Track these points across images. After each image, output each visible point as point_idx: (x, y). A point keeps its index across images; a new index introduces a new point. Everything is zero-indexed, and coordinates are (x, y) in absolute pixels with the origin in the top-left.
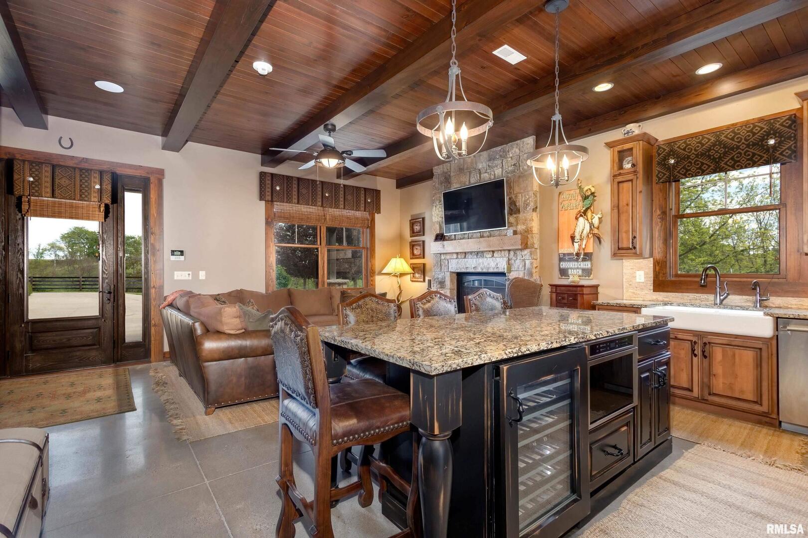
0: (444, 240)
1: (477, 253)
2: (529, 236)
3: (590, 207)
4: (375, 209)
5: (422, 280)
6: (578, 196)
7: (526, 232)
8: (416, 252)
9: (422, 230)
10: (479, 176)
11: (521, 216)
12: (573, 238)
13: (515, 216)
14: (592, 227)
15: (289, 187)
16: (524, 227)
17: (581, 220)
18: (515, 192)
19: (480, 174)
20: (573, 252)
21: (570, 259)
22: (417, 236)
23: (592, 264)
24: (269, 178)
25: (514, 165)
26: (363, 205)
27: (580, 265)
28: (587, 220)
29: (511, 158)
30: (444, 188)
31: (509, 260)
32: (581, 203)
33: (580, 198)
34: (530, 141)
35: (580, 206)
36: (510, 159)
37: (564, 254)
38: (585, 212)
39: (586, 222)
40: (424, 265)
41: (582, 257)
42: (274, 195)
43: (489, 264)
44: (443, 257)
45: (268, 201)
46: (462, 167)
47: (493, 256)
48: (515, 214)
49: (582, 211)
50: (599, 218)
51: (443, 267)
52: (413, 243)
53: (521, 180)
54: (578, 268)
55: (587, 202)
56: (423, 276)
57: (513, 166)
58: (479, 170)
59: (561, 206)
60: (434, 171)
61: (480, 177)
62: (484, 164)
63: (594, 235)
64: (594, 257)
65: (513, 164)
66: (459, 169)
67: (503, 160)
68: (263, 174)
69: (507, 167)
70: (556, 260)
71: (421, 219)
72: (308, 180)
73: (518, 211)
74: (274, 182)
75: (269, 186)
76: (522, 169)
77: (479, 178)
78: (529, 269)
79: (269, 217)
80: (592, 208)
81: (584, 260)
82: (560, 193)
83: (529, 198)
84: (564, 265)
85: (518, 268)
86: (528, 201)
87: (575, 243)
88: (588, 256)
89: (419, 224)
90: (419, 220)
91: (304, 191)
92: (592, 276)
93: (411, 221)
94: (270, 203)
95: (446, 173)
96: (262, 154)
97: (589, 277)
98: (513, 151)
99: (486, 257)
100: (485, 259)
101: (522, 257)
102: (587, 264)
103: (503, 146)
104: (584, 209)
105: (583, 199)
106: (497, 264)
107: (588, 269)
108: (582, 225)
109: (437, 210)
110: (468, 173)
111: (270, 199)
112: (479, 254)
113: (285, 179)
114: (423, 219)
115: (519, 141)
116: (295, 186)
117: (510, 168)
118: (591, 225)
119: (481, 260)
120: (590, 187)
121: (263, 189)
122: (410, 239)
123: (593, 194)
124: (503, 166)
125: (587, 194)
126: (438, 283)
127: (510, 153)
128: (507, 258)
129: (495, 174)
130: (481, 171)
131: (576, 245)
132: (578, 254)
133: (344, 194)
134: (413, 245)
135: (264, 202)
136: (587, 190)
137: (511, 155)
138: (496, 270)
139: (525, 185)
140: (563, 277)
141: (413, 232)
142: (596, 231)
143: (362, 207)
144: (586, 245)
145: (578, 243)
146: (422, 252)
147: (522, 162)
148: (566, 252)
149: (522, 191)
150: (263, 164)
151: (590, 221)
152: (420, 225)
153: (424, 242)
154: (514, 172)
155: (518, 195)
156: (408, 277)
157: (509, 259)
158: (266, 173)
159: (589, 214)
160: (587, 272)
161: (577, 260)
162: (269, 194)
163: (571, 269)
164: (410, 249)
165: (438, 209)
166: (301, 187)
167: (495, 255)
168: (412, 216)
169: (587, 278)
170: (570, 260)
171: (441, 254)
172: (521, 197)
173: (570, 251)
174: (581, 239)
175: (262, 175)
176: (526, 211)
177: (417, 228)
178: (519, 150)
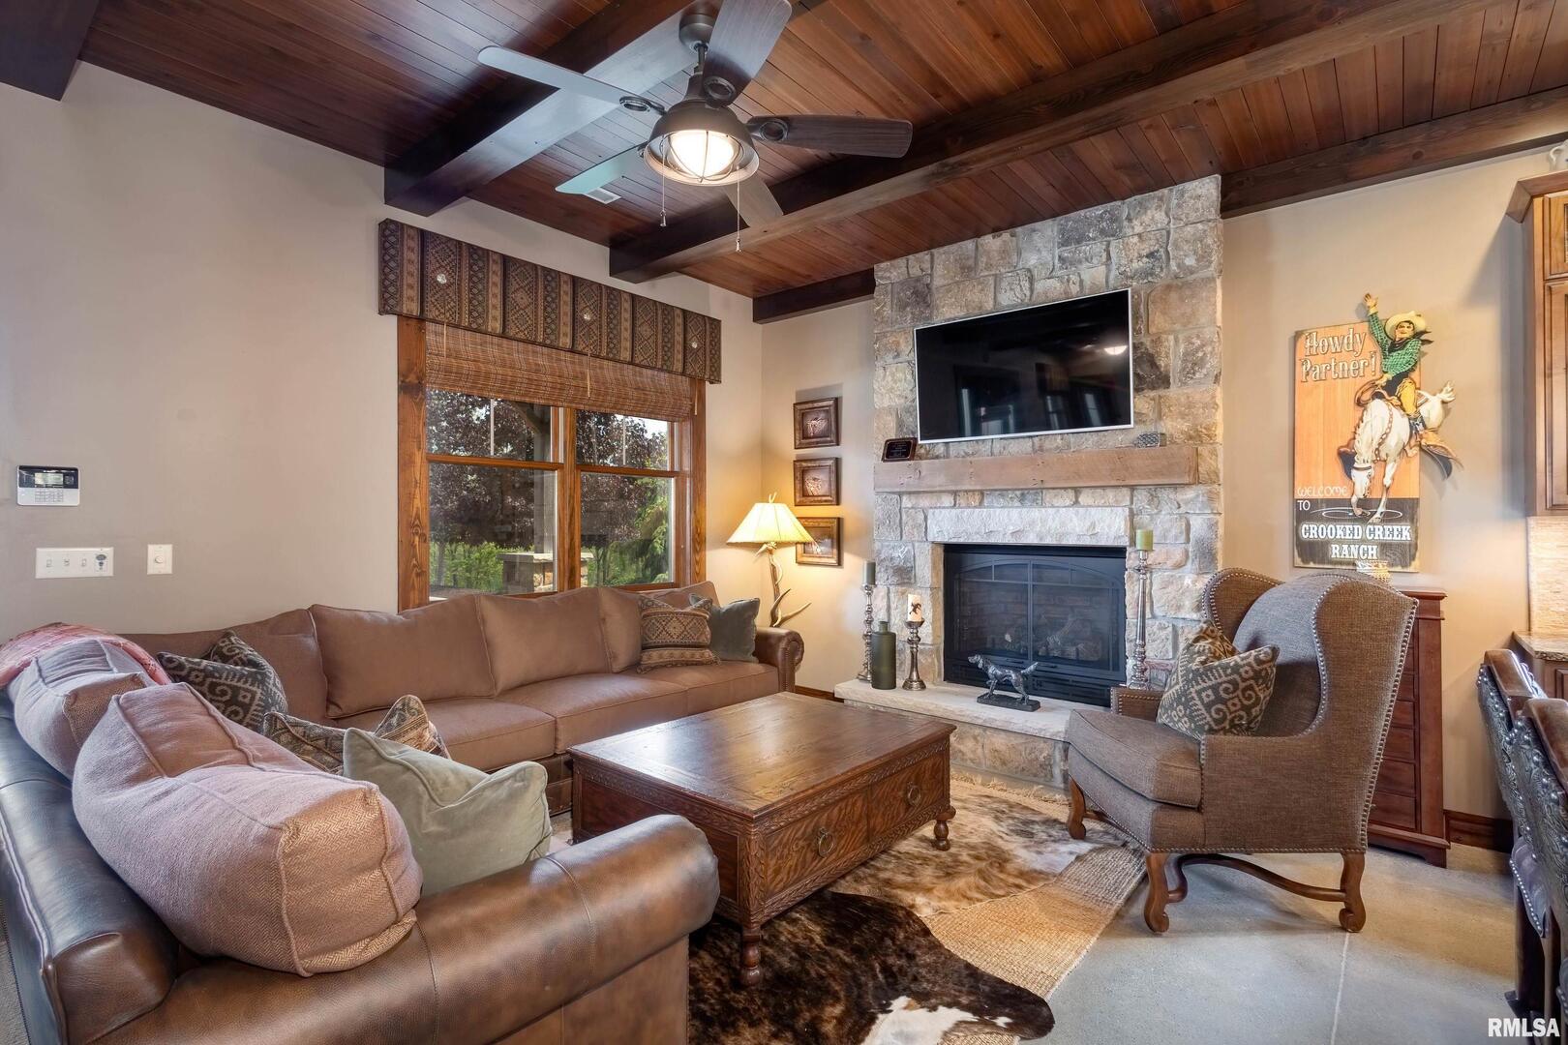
0: (912, 459)
1: (1023, 494)
2: (1204, 450)
3: (1412, 370)
4: (708, 368)
5: (834, 561)
6: (1362, 342)
7: (1191, 438)
8: (812, 487)
9: (833, 428)
10: (1027, 285)
11: (1174, 392)
12: (1347, 459)
13: (1152, 394)
14: (1420, 428)
15: (477, 281)
16: (1185, 426)
17: (1378, 409)
18: (1153, 330)
19: (1031, 280)
20: (1346, 496)
21: (1335, 514)
22: (816, 445)
23: (1415, 532)
24: (415, 244)
25: (1151, 255)
26: (680, 357)
27: (1372, 532)
28: (1401, 407)
29: (1140, 235)
30: (913, 319)
31: (1132, 515)
32: (1376, 361)
33: (1371, 346)
34: (1207, 190)
35: (1373, 368)
36: (1136, 239)
37: (1314, 502)
38: (1392, 387)
39: (1397, 413)
40: (839, 520)
41: (1382, 509)
42: (430, 298)
43: (1063, 524)
44: (907, 502)
45: (409, 317)
46: (971, 262)
47: (1076, 502)
48: (1153, 388)
49: (1383, 382)
50: (1443, 402)
51: (906, 529)
52: (804, 464)
53: (1174, 296)
54: (1363, 541)
55: (1400, 360)
56: (835, 551)
57: (1145, 260)
58: (1029, 270)
59: (1301, 370)
60: (878, 274)
61: (1032, 290)
62: (1044, 253)
63: (1424, 450)
64: (1423, 512)
65: (1144, 253)
66: (963, 268)
67: (1109, 243)
68: (392, 227)
69: (1123, 262)
70: (1284, 518)
71: (831, 402)
72: (535, 267)
73: (1164, 381)
74: (430, 258)
75: (415, 269)
76: (1179, 266)
77: (1028, 293)
78: (1200, 542)
79: (410, 370)
80: (1415, 375)
81: (1388, 518)
82: (1298, 335)
83: (1203, 345)
84: (1311, 531)
85: (1165, 537)
86: (1200, 354)
87: (1354, 472)
88: (1402, 509)
89: (822, 415)
90: (825, 404)
91: (521, 298)
92: (1416, 564)
93: (798, 407)
94: (413, 323)
95: (918, 280)
96: (388, 165)
97: (1405, 565)
98: (1146, 219)
99: (1053, 506)
100: (1051, 511)
101: (1179, 507)
102: (1402, 532)
103: (1109, 206)
104: (1389, 376)
105: (1383, 350)
106: (1093, 525)
107: (1400, 545)
108: (1383, 422)
109: (890, 378)
110: (991, 281)
111: (416, 312)
112: (1029, 497)
113: (465, 253)
114: (837, 401)
115: (1166, 191)
116: (496, 279)
117: (1135, 265)
118: (1416, 424)
119: (1036, 513)
120: (1410, 316)
121: (392, 277)
122: (793, 454)
123: (1418, 335)
124: (1109, 257)
125: (1399, 336)
126: (890, 571)
127: (1136, 222)
128: (1127, 510)
129: (1081, 281)
130: (1035, 272)
131: (1360, 479)
132: (1365, 503)
133: (634, 318)
134: (802, 470)
135: (393, 320)
136: (1399, 326)
137: (1138, 229)
138: (1087, 542)
139: (1189, 310)
140: (1312, 565)
141: (805, 436)
142: (1431, 439)
143: (678, 360)
144: (1393, 479)
145: (1366, 473)
146: (833, 487)
147: (1177, 247)
148: (1320, 496)
149: (1177, 327)
150: (390, 199)
151: (1411, 410)
152: (828, 419)
153: (837, 461)
154: (1152, 274)
155: (1164, 336)
156: (790, 553)
157: (1131, 510)
158: (402, 224)
159: (1407, 391)
160: (1400, 554)
161: (1364, 519)
162: (414, 293)
163: (1341, 542)
164: (795, 478)
165: (893, 375)
166: (514, 285)
167: (1083, 499)
168: (798, 394)
169: (1399, 569)
170: (1336, 518)
171: (900, 494)
172: (1172, 343)
173: (1342, 492)
174: (1380, 460)
175: (388, 231)
176: (1191, 382)
177: (816, 424)
178: (1167, 215)
